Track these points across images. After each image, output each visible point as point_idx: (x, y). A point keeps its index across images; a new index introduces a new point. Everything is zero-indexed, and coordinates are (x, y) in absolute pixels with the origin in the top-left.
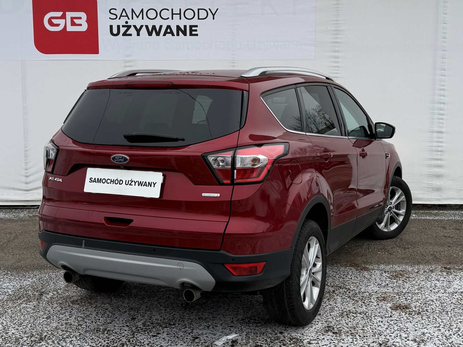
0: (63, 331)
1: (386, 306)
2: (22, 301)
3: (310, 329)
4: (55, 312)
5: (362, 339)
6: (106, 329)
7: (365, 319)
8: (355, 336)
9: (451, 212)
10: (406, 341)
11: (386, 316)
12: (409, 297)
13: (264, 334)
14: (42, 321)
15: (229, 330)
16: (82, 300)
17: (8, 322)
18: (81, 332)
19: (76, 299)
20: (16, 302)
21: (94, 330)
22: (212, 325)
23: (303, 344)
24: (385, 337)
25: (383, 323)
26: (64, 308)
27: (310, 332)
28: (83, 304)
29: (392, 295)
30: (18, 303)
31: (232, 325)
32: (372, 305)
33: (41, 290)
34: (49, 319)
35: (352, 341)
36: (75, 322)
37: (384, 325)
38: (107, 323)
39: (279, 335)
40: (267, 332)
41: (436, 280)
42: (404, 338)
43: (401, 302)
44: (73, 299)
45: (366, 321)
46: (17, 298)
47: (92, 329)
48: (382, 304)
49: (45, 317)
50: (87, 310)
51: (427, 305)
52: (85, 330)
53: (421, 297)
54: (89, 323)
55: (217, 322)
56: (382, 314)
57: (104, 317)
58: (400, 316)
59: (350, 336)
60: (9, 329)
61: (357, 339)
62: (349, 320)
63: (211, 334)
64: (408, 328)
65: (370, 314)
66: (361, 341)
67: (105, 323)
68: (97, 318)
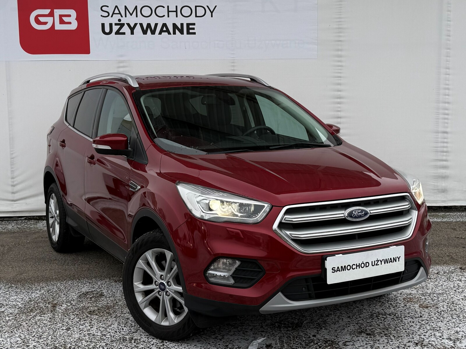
0: (88, 342)
1: (413, 307)
2: (35, 313)
3: (342, 332)
4: (74, 324)
5: (397, 339)
6: (132, 338)
7: (396, 320)
8: (389, 337)
9: (457, 214)
10: (441, 340)
11: (415, 316)
12: (435, 298)
13: (297, 337)
14: (62, 332)
15: (261, 335)
16: (99, 311)
17: (26, 335)
18: (106, 342)
19: (93, 310)
20: (29, 314)
21: (121, 340)
22: (242, 331)
23: (338, 346)
24: (419, 337)
25: (415, 323)
26: (82, 319)
27: (343, 334)
28: (102, 314)
29: (418, 296)
30: (31, 315)
31: (262, 330)
32: (400, 306)
33: (53, 302)
34: (70, 330)
35: (387, 342)
36: (97, 333)
37: (416, 325)
38: (132, 332)
39: (312, 338)
40: (300, 335)
41: (458, 280)
42: (438, 337)
43: (429, 302)
44: (89, 310)
45: (397, 321)
46: (29, 311)
47: (117, 339)
48: (409, 305)
49: (65, 328)
50: (107, 320)
51: (454, 304)
52: (111, 340)
53: (446, 297)
54: (113, 333)
55: (246, 328)
56: (412, 315)
57: (128, 326)
58: (430, 315)
59: (385, 337)
60: (29, 342)
61: (392, 339)
62: (380, 321)
63: (243, 340)
64: (441, 327)
65: (400, 315)
66: (396, 341)
67: (130, 332)
68: (120, 327)
